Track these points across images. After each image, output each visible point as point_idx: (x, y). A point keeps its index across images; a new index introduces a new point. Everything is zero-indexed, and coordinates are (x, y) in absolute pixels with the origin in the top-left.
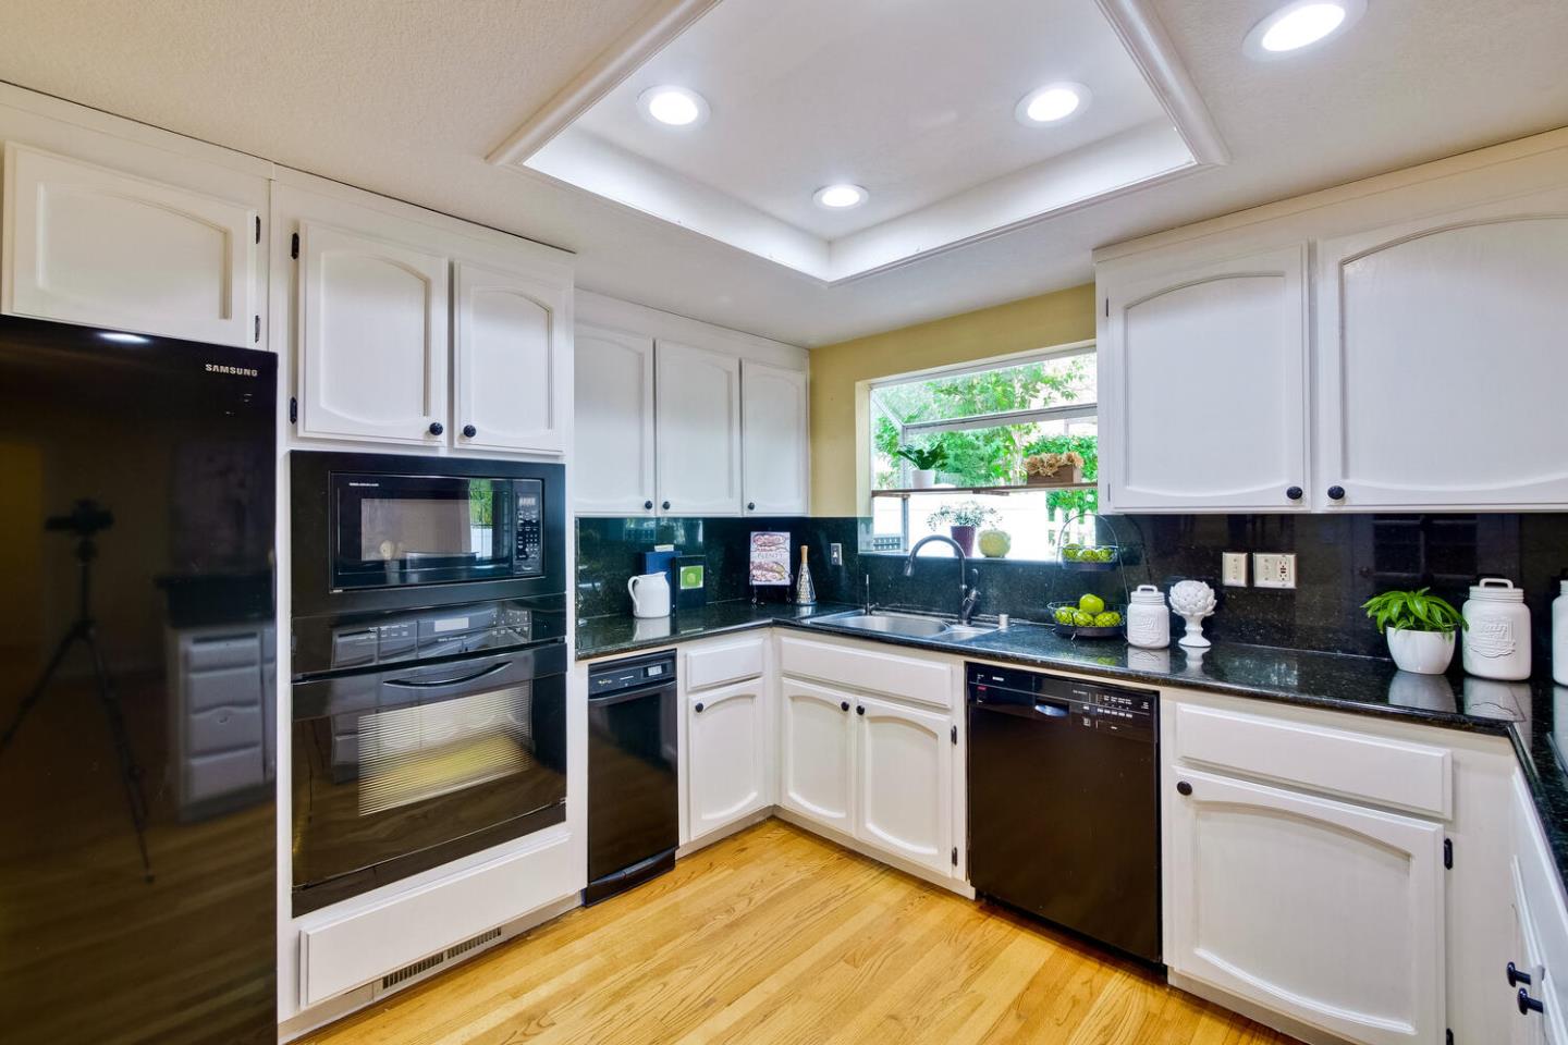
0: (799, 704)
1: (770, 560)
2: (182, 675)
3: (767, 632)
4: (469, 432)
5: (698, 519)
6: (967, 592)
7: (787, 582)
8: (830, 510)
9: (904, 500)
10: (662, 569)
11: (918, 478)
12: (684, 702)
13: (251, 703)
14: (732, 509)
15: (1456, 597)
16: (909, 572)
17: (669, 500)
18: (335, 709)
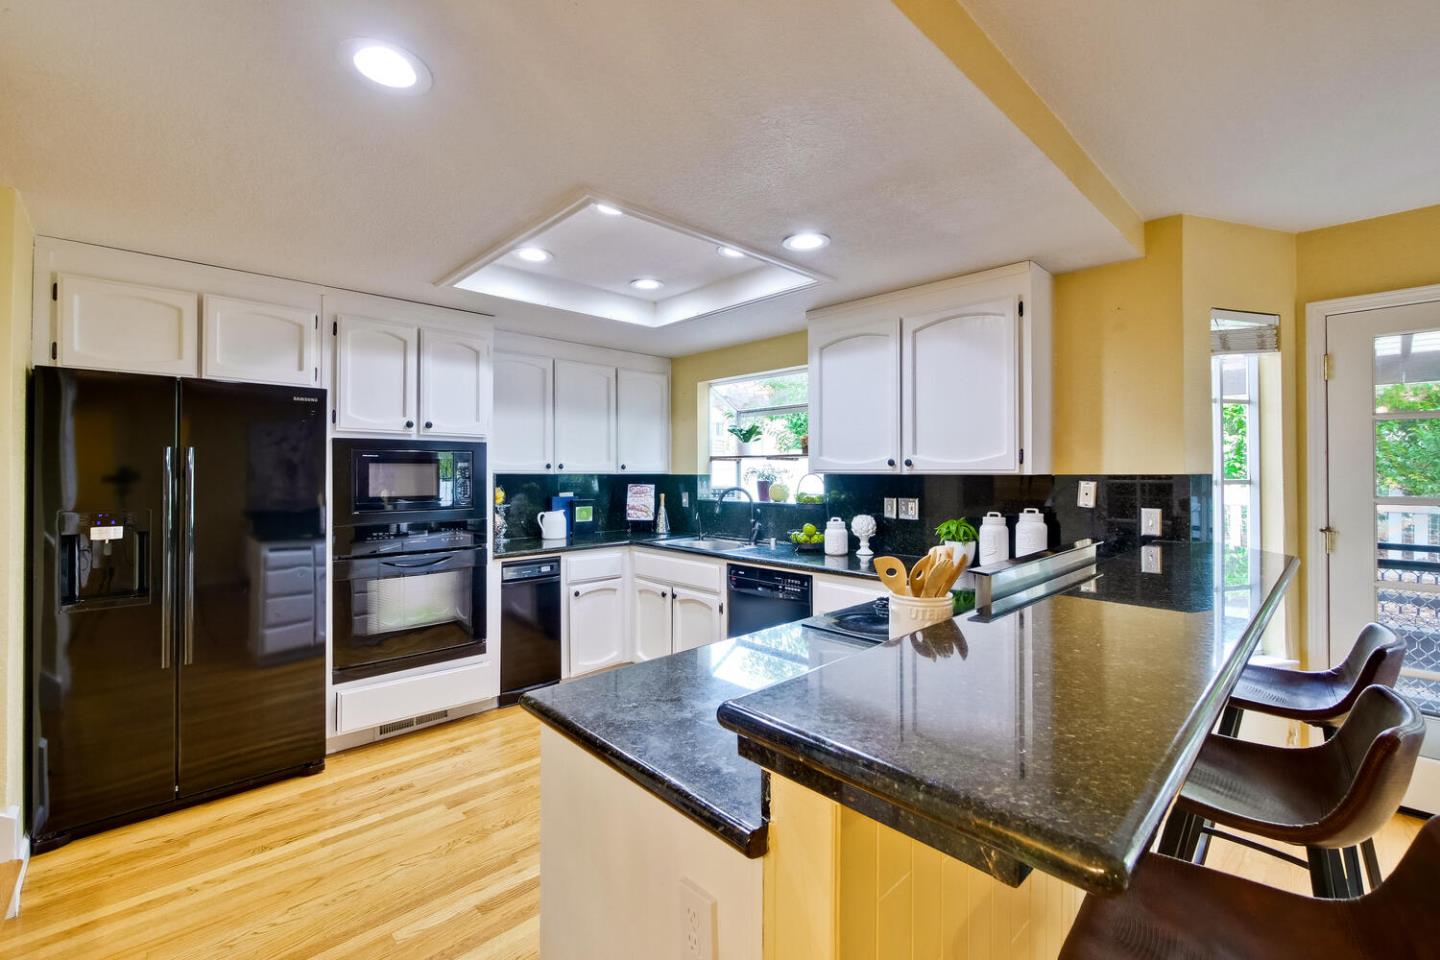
0: (643, 595)
1: (641, 504)
2: (262, 572)
3: (626, 549)
4: (429, 425)
5: (592, 476)
6: (754, 523)
7: (651, 518)
8: (683, 470)
9: (738, 463)
10: (563, 508)
11: (740, 448)
12: (565, 591)
13: (308, 592)
14: (611, 469)
15: (976, 523)
16: (717, 510)
17: (562, 462)
18: (353, 576)
